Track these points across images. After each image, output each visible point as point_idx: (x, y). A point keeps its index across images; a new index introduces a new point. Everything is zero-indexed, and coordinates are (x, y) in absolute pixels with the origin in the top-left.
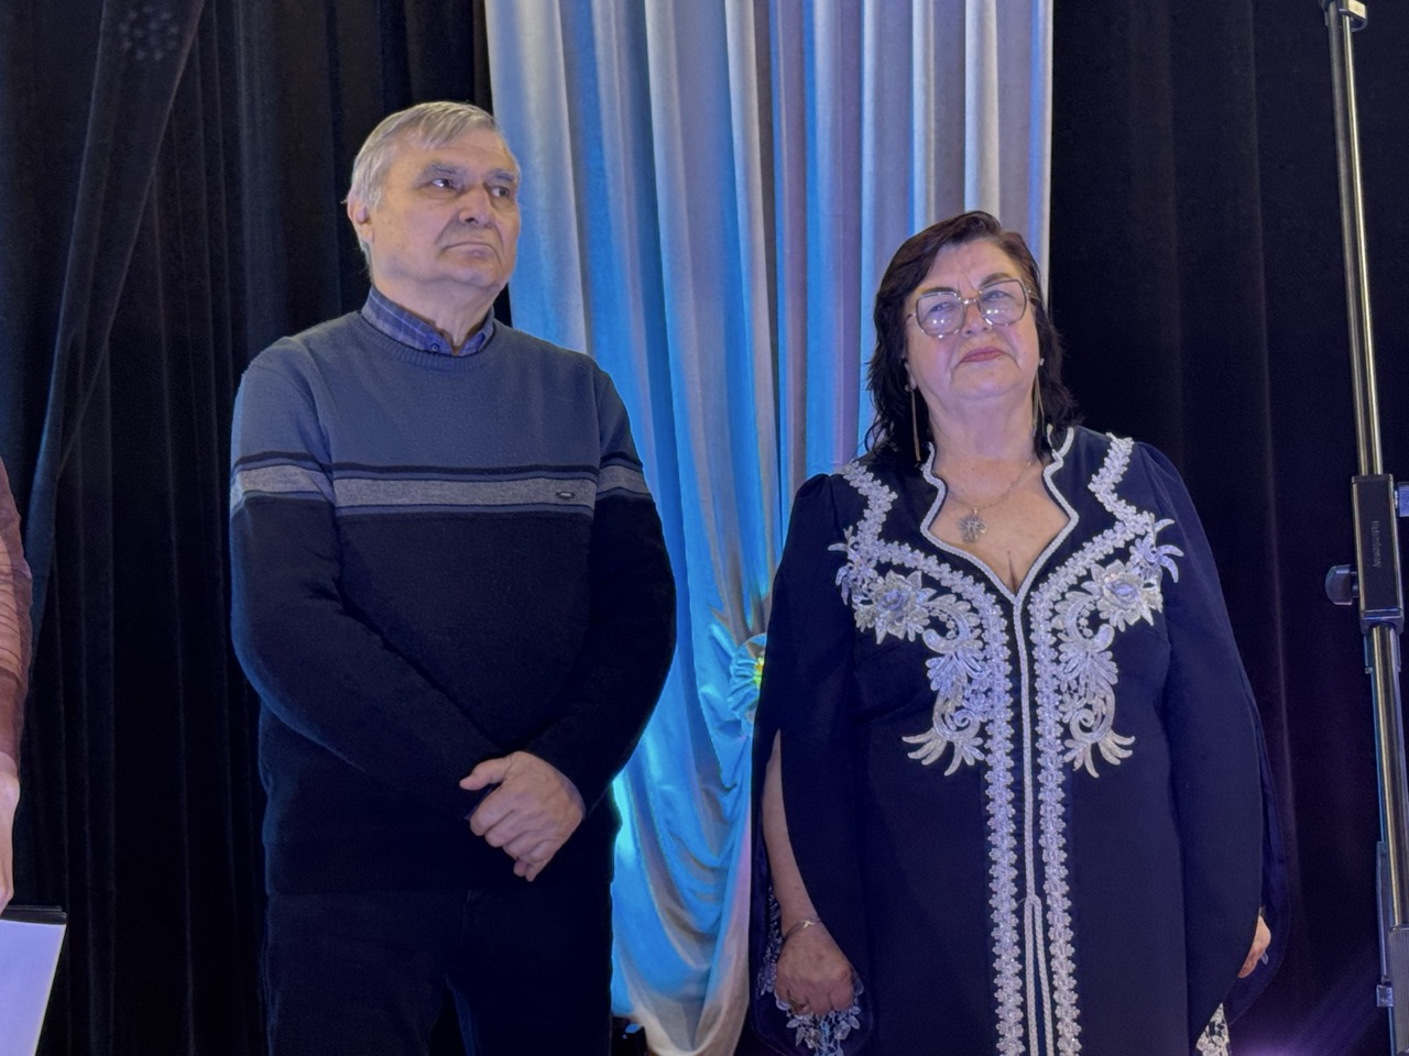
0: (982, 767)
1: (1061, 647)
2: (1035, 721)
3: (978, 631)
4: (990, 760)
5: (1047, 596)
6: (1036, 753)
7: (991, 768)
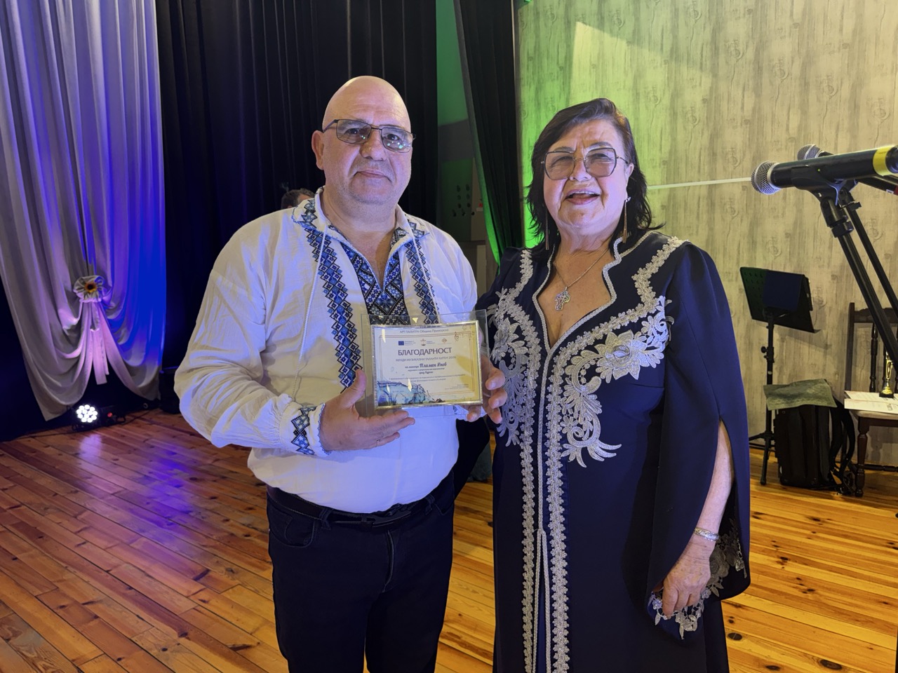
1: (565, 387)
5: (569, 351)
6: (545, 448)
7: (522, 451)
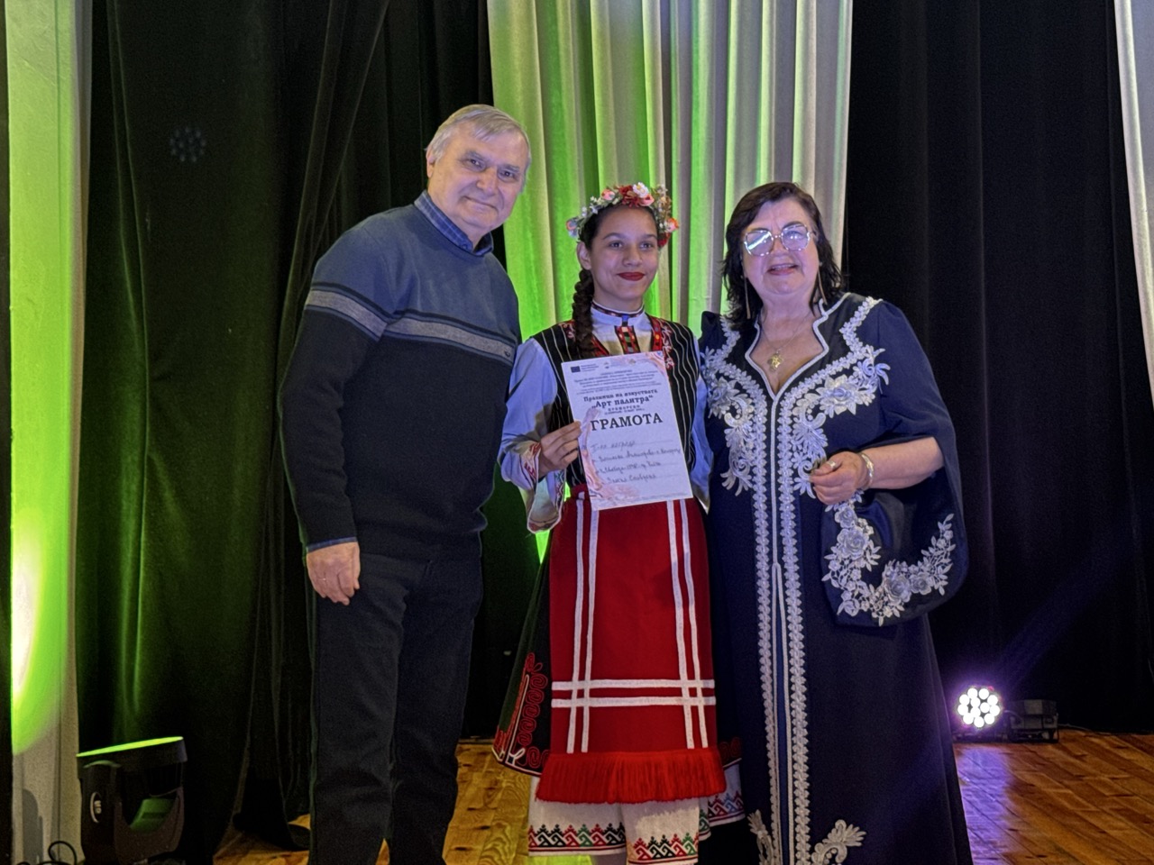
0: (752, 492)
2: (778, 467)
3: (751, 416)
4: (755, 488)
5: (794, 395)
6: (778, 485)
7: (755, 492)
